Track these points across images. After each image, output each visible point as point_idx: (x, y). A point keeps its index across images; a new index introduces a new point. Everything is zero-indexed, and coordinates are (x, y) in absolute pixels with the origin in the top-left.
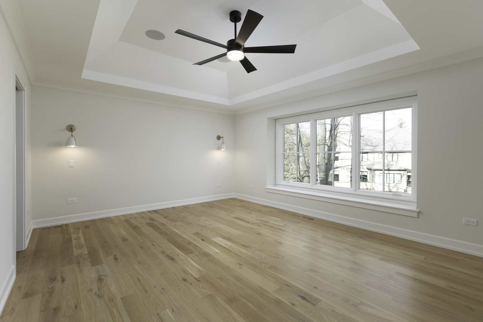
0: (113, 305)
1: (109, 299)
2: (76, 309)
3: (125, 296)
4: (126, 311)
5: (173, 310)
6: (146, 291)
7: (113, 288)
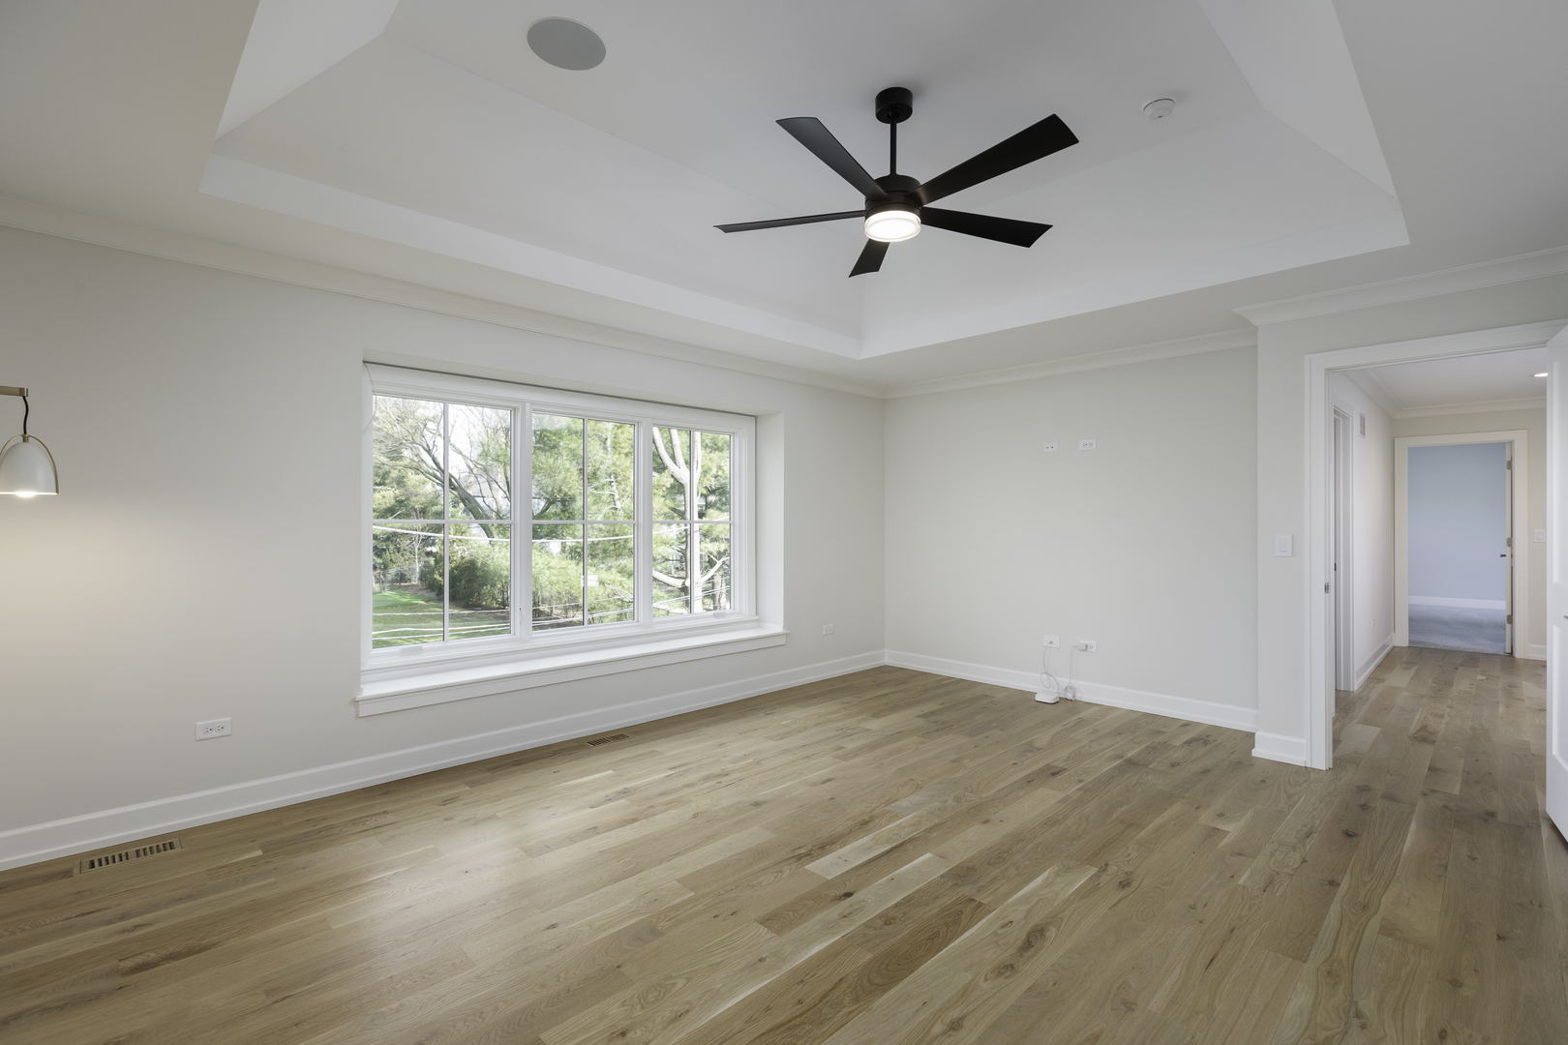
0: (1336, 964)
1: (1335, 984)
2: (1444, 1031)
3: (1291, 959)
4: (1317, 935)
5: (1232, 877)
6: (1233, 930)
7: (1299, 1000)
